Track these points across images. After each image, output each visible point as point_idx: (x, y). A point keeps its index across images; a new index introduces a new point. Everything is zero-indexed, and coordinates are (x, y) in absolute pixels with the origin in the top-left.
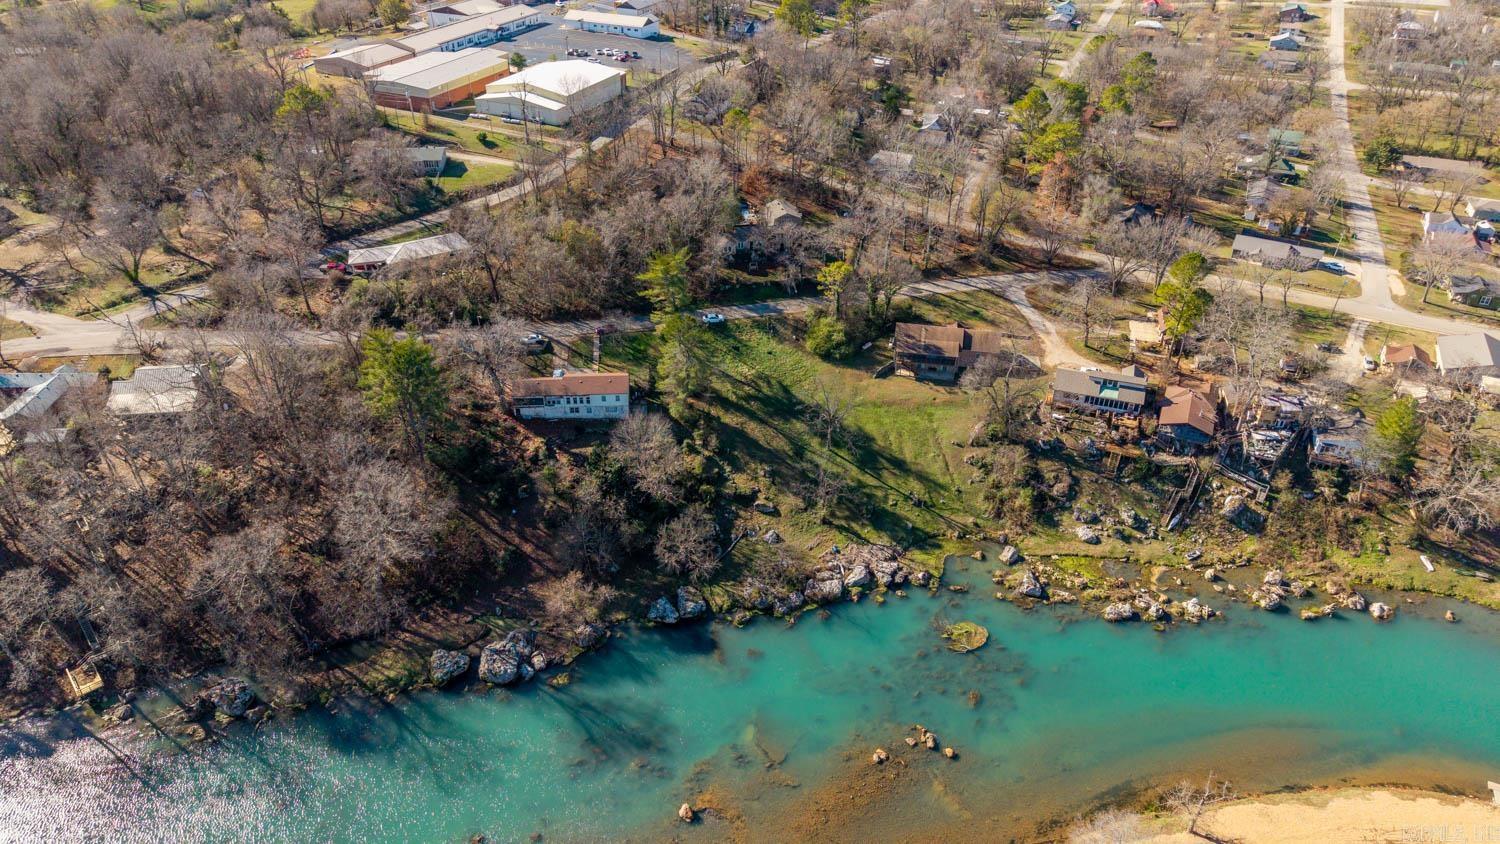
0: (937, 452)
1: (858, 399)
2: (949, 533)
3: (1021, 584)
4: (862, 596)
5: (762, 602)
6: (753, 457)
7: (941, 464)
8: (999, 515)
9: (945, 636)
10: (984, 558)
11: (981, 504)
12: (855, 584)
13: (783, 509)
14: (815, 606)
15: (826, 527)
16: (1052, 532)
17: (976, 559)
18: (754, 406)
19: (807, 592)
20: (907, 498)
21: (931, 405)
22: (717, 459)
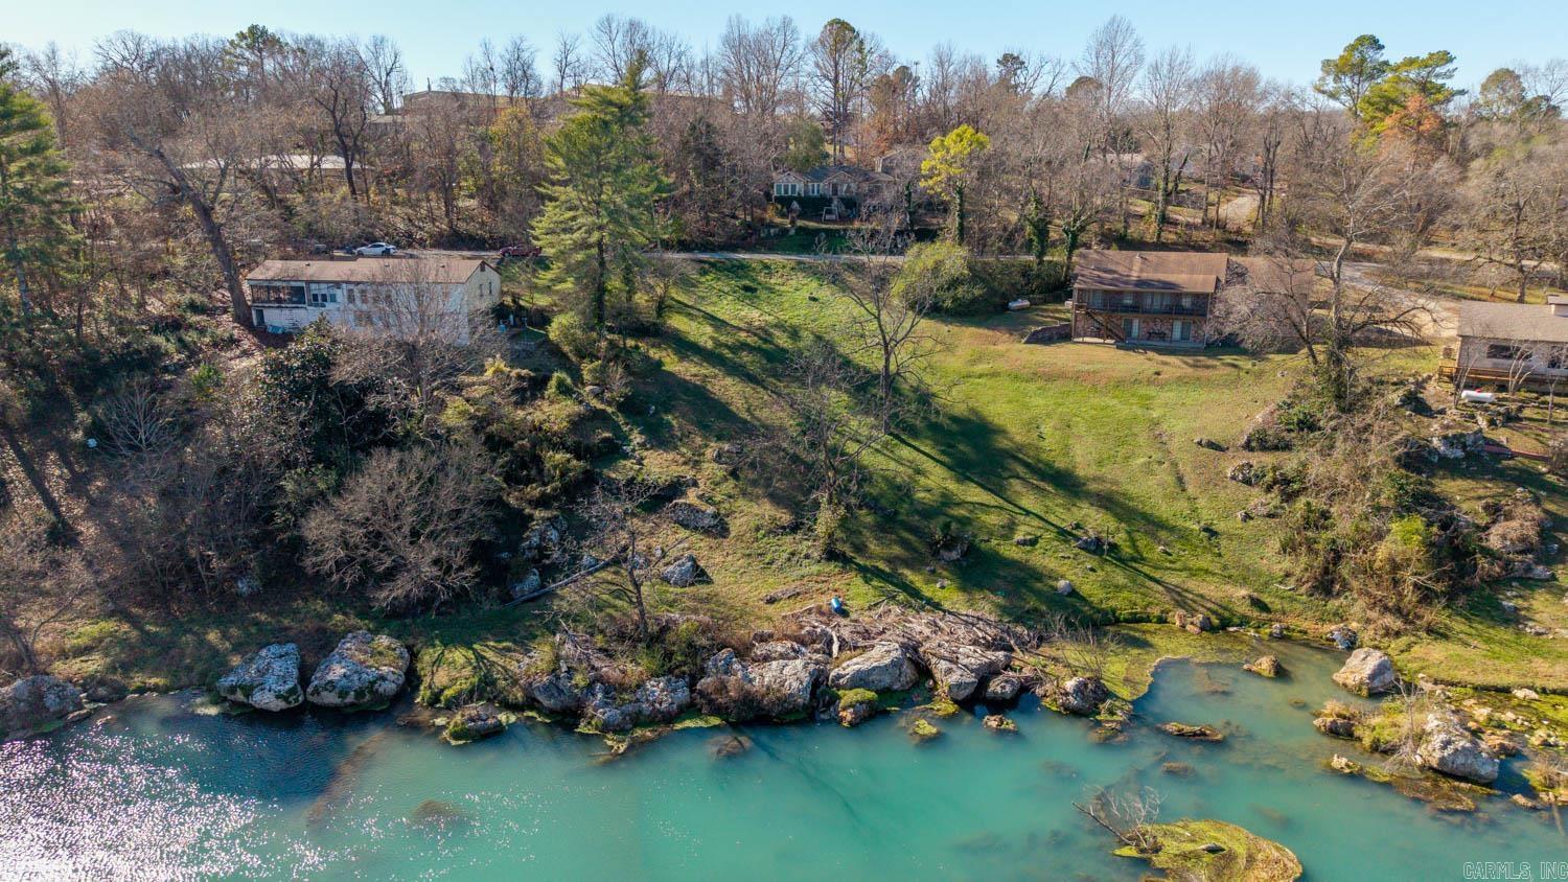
0: (1157, 456)
1: (980, 368)
2: (1176, 617)
3: (1420, 737)
4: (873, 715)
5: (554, 688)
6: (704, 427)
7: (1164, 475)
8: (1326, 584)
9: (1129, 851)
10: (1281, 673)
11: (1270, 559)
12: (860, 680)
13: (736, 525)
14: (715, 721)
15: (832, 567)
16: (1504, 634)
17: (1258, 675)
18: (746, 358)
19: (705, 683)
20: (1064, 535)
21: (1150, 382)
22: (621, 420)
